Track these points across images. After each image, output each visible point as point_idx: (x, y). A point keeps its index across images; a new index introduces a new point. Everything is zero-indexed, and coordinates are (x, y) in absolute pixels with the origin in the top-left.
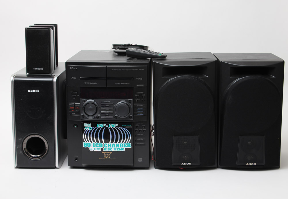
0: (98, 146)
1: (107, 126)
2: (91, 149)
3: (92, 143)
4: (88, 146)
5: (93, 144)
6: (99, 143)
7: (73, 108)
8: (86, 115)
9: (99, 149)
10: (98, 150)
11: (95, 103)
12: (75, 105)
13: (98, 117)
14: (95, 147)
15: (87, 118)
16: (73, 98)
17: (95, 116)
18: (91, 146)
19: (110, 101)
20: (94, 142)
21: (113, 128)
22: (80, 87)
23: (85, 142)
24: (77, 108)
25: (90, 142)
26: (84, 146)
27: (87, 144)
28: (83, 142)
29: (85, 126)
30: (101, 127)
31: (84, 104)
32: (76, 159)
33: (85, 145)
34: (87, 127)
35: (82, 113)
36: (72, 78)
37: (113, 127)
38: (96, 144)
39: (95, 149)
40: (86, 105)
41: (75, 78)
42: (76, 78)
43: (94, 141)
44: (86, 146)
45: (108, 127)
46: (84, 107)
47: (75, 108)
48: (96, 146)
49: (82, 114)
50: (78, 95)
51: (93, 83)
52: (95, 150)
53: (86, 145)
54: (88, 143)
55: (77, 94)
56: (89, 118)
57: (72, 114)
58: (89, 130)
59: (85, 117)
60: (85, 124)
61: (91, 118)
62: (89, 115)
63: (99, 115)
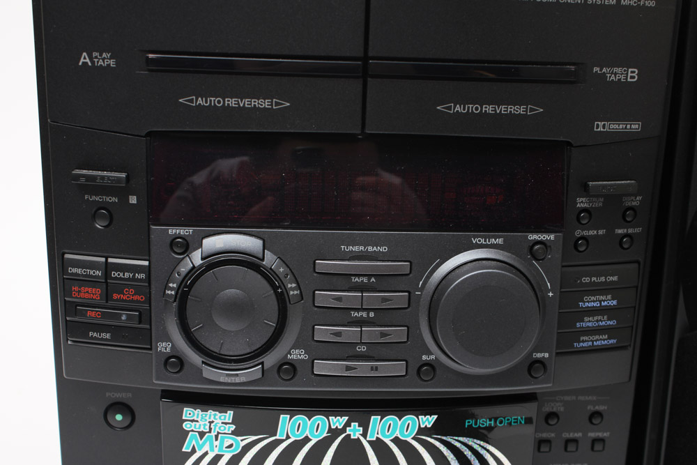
1: (355, 431)
7: (95, 294)
8: (194, 358)
11: (270, 259)
12: (107, 274)
13: (288, 369)
15: (205, 374)
16: (94, 217)
17: (270, 360)
19: (384, 249)
21: (396, 441)
22: (149, 134)
24: (129, 295)
29: (186, 426)
30: (307, 440)
31: (185, 268)
34: (202, 434)
35: (167, 338)
36: (84, 59)
37: (397, 434)
40: (196, 274)
41: (106, 60)
42: (112, 63)
45: (365, 435)
46: (183, 296)
47: (108, 297)
49: (164, 347)
50: (133, 200)
51: (256, 103)
55: (121, 191)
56: (222, 379)
57: (92, 336)
58: (216, 452)
59: (193, 366)
60: (187, 411)
61: (235, 380)
62: (217, 351)
63: (300, 355)
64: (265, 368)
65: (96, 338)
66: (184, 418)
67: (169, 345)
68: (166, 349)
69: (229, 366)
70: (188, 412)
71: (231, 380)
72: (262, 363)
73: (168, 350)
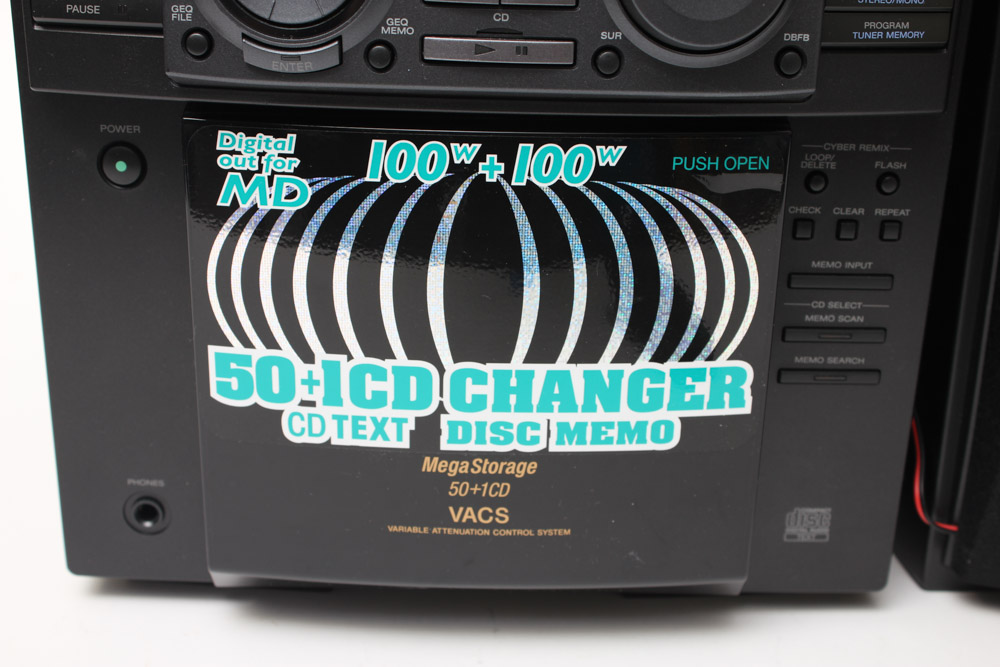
0: (379, 399)
1: (492, 169)
2: (298, 424)
3: (307, 356)
4: (264, 390)
5: (317, 370)
6: (387, 364)
8: (230, 29)
9: (390, 429)
10: (379, 443)
13: (383, 54)
14: (349, 408)
15: (248, 59)
17: (353, 34)
18: (302, 393)
20: (329, 349)
21: (559, 187)
23: (227, 343)
25: (287, 350)
26: (224, 388)
27: (252, 371)
28: (213, 350)
29: (223, 162)
30: (415, 183)
32: (147, 513)
33: (234, 383)
34: (247, 176)
37: (561, 175)
38: (357, 375)
39: (348, 426)
43: (333, 342)
44: (245, 392)
45: (508, 176)
48: (358, 398)
49: (181, 13)
52: (348, 440)
53: (244, 377)
54: (264, 365)
56: (277, 66)
57: (70, 11)
58: (270, 205)
59: (228, 45)
60: (223, 135)
61: (295, 67)
62: (266, 17)
63: (402, 28)
64: (345, 49)
65: (77, 16)
66: (218, 148)
67: (189, 9)
68: (184, 17)
69: (285, 42)
70: (225, 139)
71: (290, 67)
72: (339, 39)
73: (188, 18)
